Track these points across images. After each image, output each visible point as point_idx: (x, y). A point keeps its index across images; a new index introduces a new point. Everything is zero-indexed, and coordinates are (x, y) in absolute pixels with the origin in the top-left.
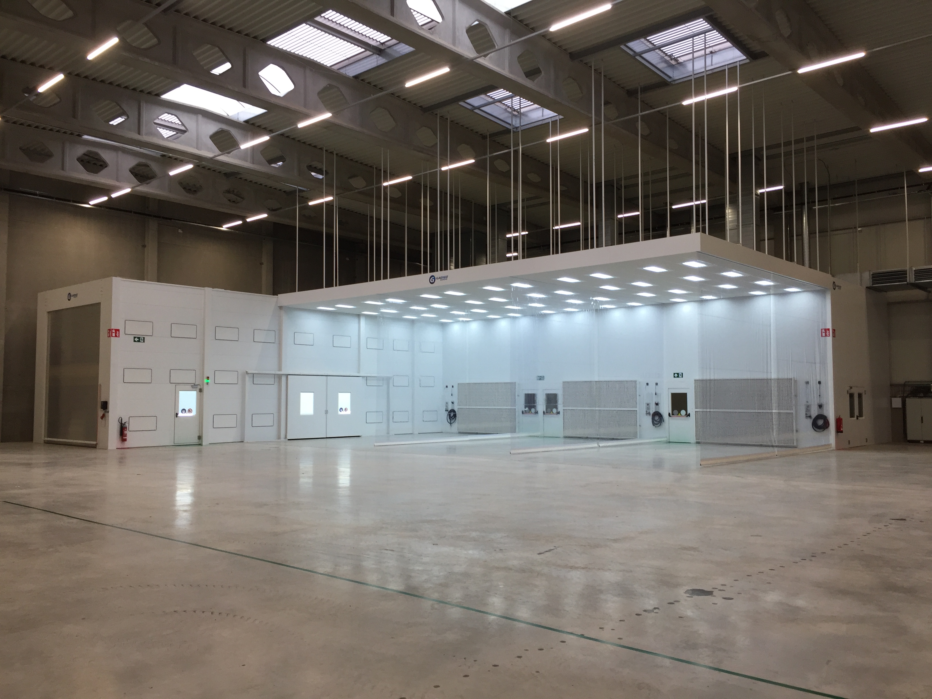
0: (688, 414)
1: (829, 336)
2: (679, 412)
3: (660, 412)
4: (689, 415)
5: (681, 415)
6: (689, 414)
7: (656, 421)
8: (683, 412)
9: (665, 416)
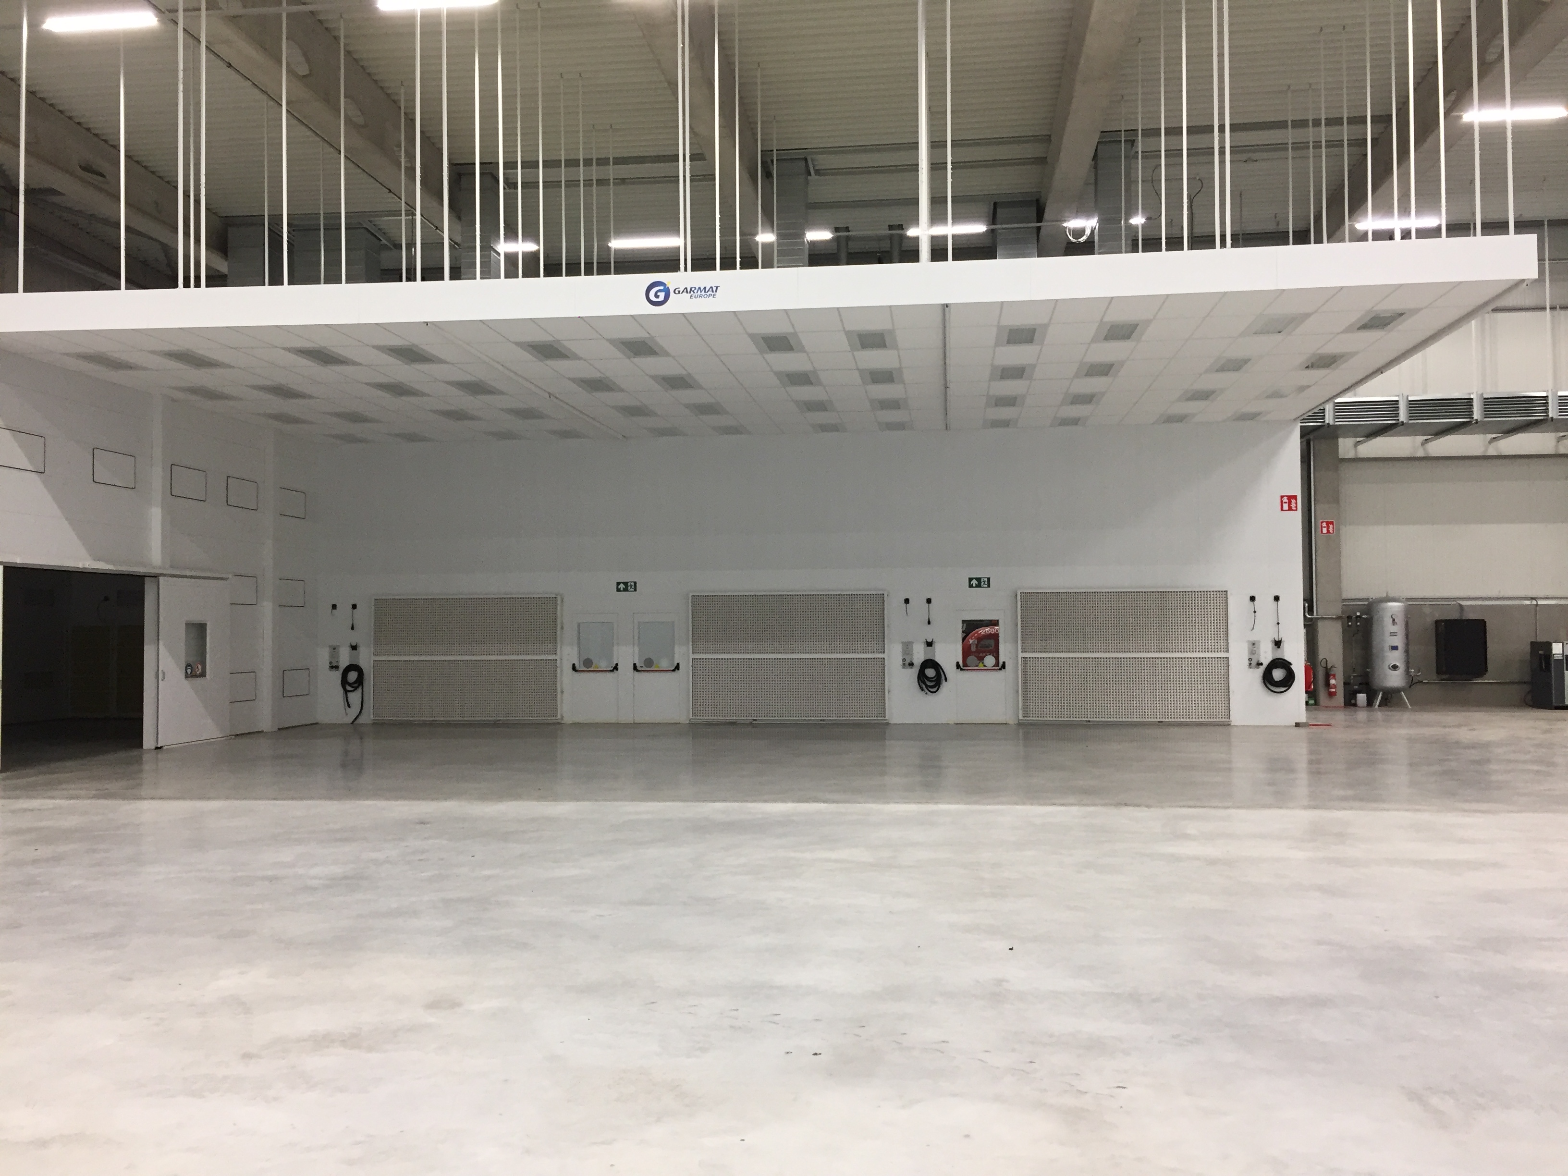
0: (1001, 664)
1: (1296, 510)
2: (981, 659)
3: (936, 660)
4: (1004, 666)
5: (985, 666)
6: (1004, 663)
7: (929, 679)
8: (990, 660)
9: (948, 666)
